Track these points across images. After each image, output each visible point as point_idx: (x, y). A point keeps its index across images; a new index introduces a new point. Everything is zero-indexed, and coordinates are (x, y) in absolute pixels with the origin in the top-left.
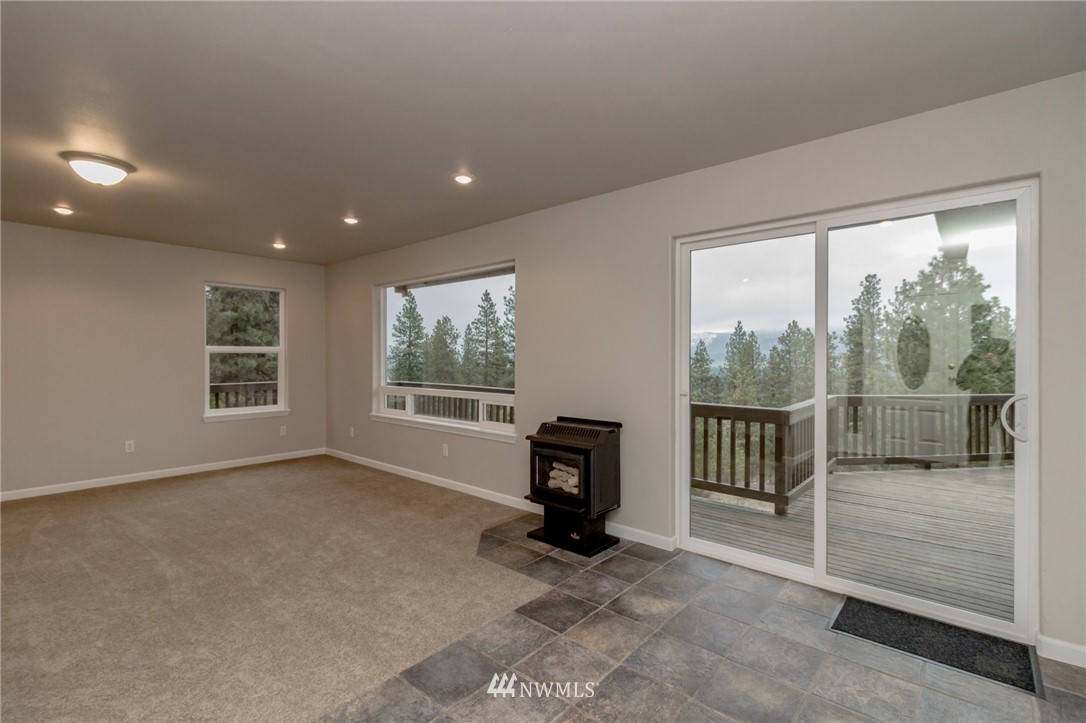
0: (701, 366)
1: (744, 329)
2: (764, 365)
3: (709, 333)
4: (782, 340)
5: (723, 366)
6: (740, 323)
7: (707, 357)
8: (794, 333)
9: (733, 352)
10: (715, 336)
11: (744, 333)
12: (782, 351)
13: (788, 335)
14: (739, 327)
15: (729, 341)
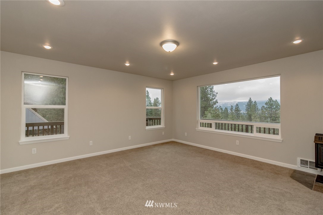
0: (237, 112)
1: (252, 100)
2: (260, 112)
3: (235, 102)
4: (266, 104)
5: (244, 112)
6: (250, 98)
7: (239, 109)
8: (271, 101)
9: (248, 108)
10: (237, 103)
11: (252, 102)
12: (266, 107)
13: (269, 102)
14: (250, 100)
15: (247, 104)
